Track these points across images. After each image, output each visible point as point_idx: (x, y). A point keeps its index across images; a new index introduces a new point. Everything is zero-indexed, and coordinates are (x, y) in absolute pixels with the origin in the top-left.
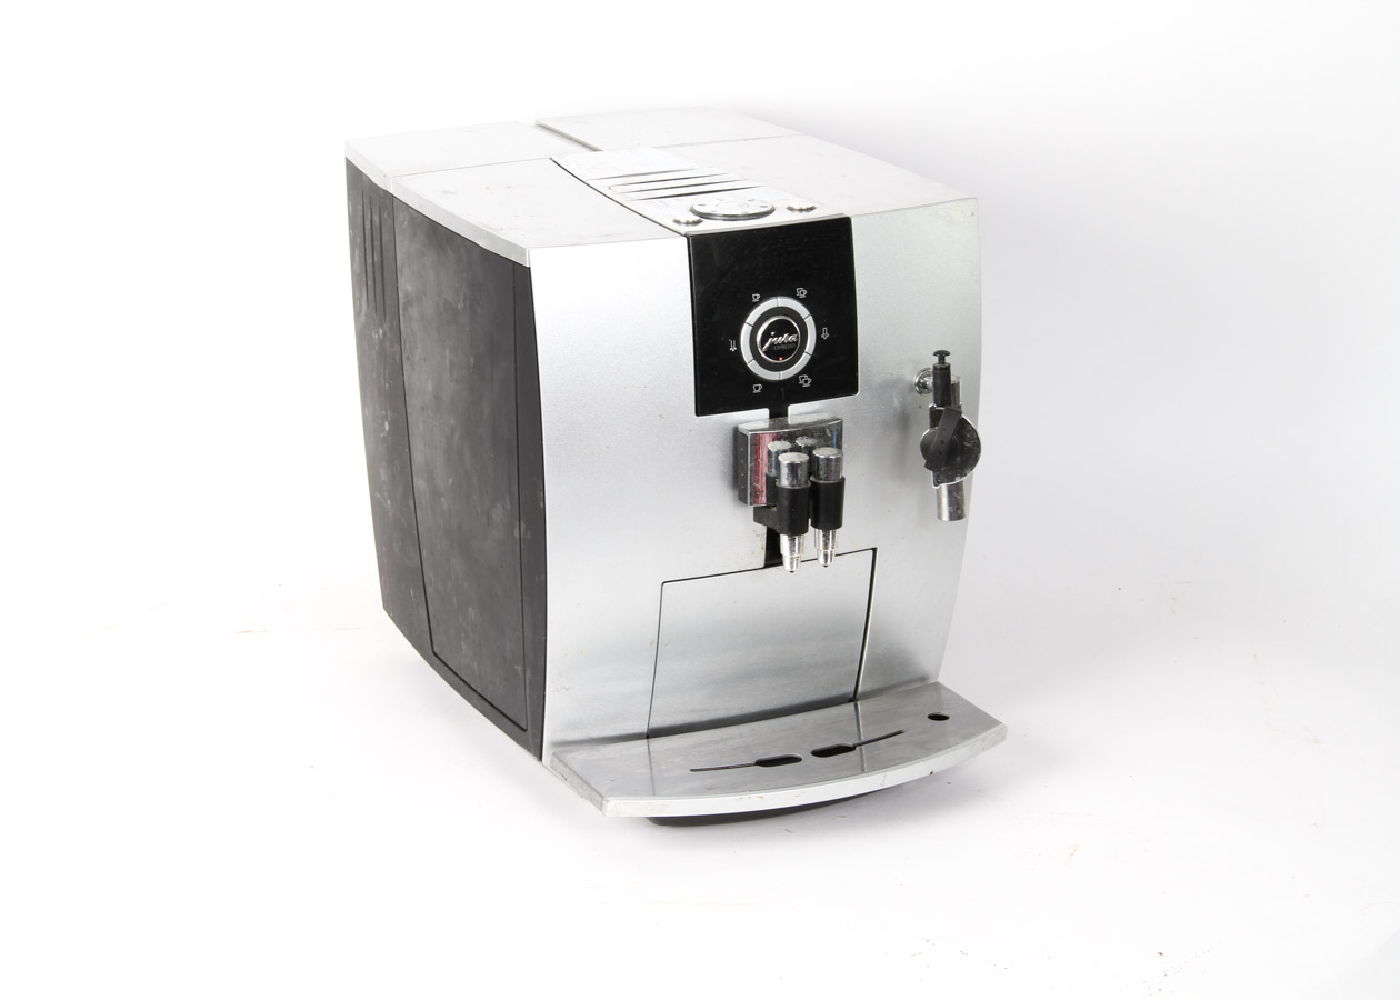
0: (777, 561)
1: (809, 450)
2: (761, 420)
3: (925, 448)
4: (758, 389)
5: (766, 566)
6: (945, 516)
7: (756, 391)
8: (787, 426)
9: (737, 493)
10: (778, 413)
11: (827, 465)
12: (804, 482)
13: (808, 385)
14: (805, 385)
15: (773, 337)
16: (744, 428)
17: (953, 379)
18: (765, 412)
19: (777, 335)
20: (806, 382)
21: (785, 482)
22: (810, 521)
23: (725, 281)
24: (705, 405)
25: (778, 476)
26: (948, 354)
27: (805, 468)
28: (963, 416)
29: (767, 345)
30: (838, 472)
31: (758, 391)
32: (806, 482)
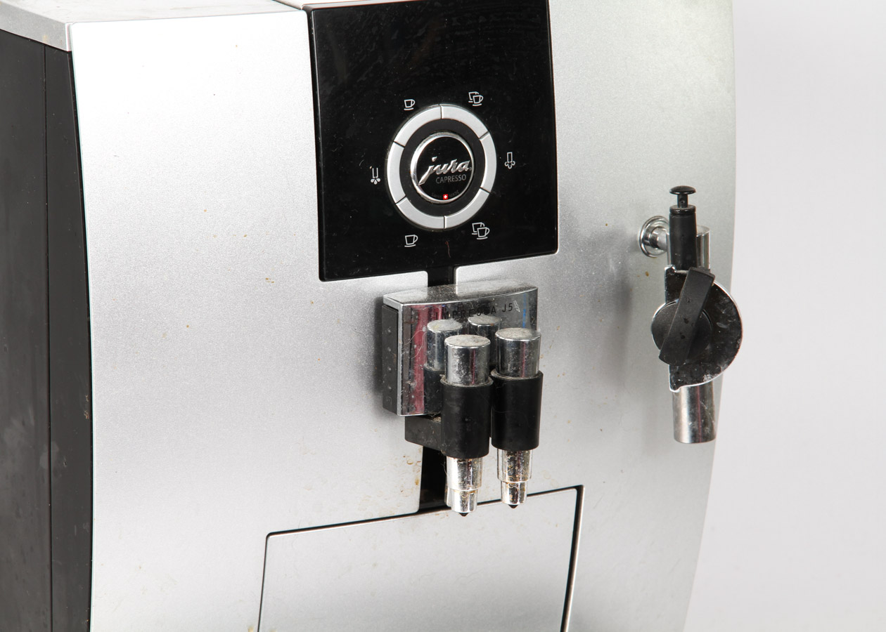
0: (436, 503)
1: (489, 332)
2: (418, 289)
3: (659, 331)
4: (411, 242)
5: (423, 510)
6: (686, 436)
7: (408, 245)
8: (454, 297)
9: (380, 396)
10: (441, 278)
11: (517, 353)
12: (482, 379)
13: (484, 237)
14: (481, 238)
15: (435, 164)
16: (390, 299)
17: (699, 230)
18: (421, 277)
19: (440, 162)
20: (482, 232)
21: (454, 378)
22: (490, 439)
23: (363, 78)
24: (332, 266)
25: (444, 370)
26: (692, 191)
27: (484, 356)
28: (716, 282)
29: (424, 177)
30: (534, 363)
31: (412, 245)
32: (486, 379)
